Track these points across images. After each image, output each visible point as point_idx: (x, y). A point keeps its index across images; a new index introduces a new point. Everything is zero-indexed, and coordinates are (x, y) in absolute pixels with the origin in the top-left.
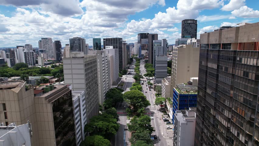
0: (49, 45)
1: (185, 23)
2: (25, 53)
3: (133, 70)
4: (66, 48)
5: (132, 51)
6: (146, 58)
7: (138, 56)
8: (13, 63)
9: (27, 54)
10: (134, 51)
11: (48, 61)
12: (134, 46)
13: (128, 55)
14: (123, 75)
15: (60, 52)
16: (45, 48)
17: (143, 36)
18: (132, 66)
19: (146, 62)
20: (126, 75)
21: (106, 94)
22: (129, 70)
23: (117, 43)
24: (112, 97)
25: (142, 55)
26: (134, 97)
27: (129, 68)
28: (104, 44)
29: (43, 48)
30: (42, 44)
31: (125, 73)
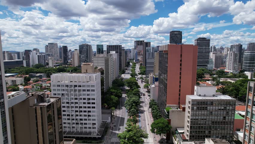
0: (54, 49)
1: (172, 34)
2: (38, 56)
3: (130, 71)
4: (75, 53)
5: (129, 56)
6: (141, 62)
7: (134, 61)
8: (28, 64)
9: (40, 57)
10: (131, 55)
11: (56, 63)
12: (131, 52)
13: (126, 59)
14: (123, 74)
15: (66, 56)
16: (51, 52)
17: (139, 43)
18: (129, 68)
19: (141, 64)
20: (124, 75)
21: (113, 82)
22: (127, 71)
23: (117, 49)
24: (117, 84)
25: (138, 60)
26: (131, 82)
27: (126, 70)
28: (107, 50)
29: (49, 52)
30: (49, 49)
31: (124, 72)
